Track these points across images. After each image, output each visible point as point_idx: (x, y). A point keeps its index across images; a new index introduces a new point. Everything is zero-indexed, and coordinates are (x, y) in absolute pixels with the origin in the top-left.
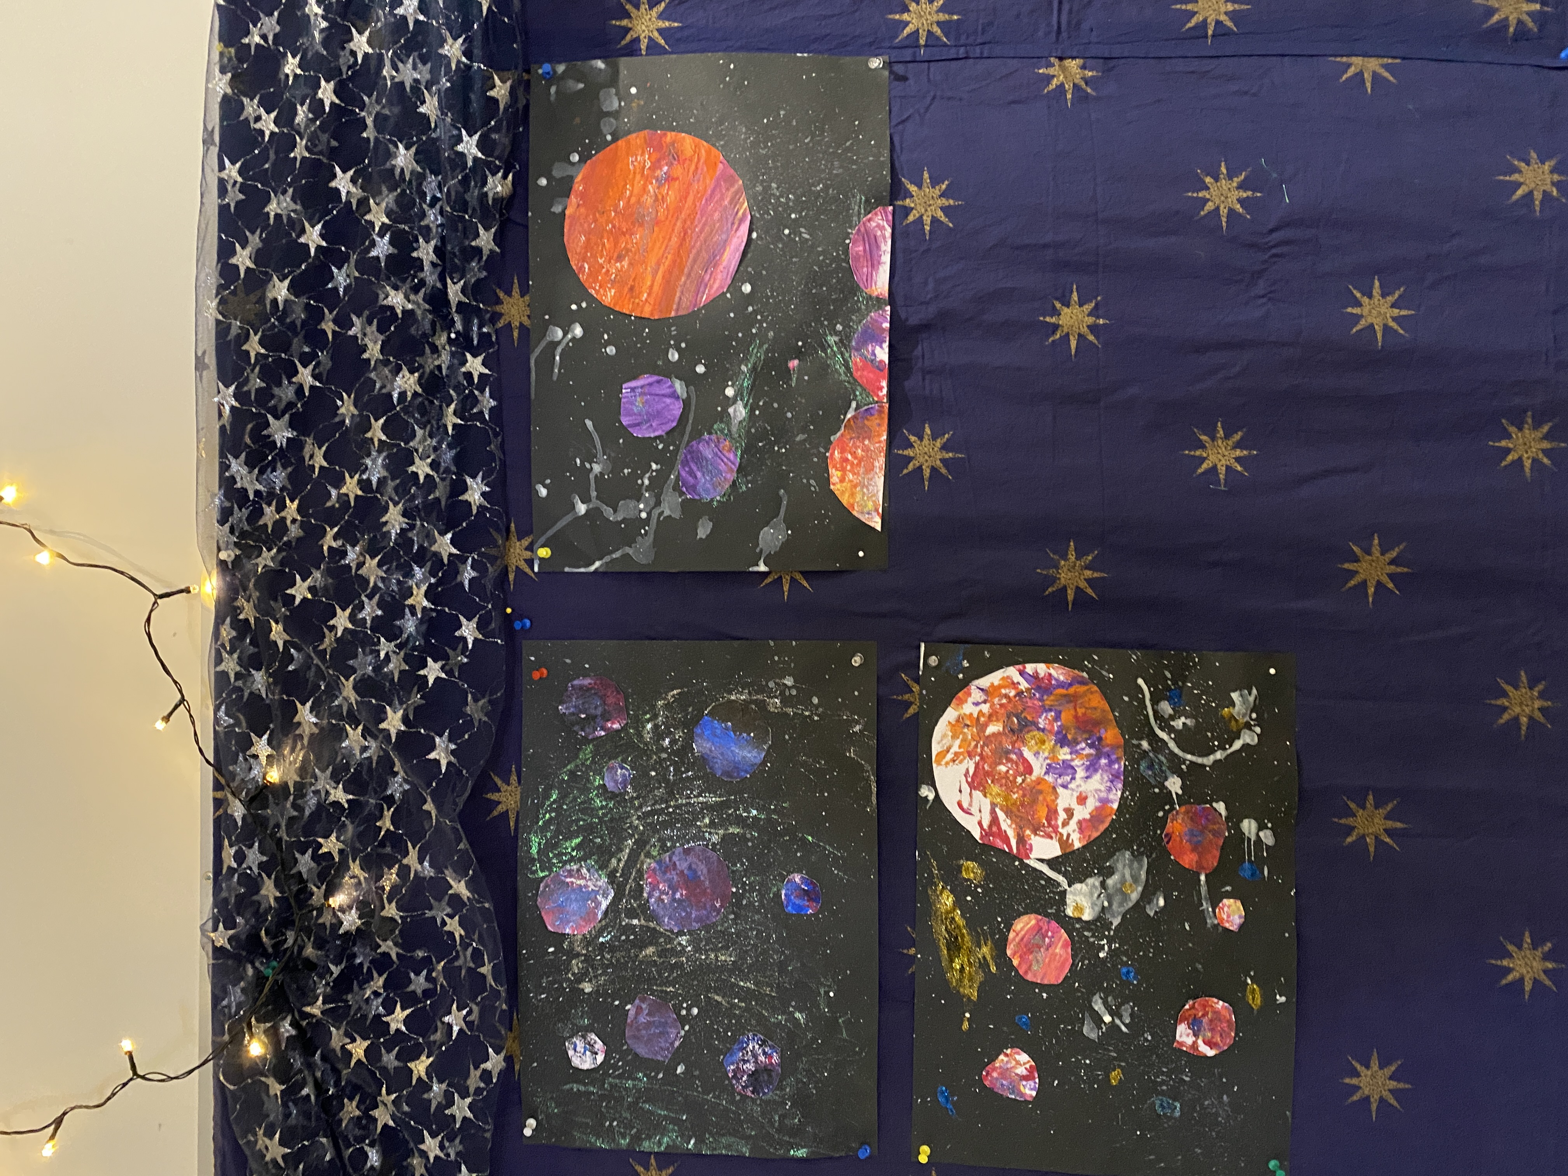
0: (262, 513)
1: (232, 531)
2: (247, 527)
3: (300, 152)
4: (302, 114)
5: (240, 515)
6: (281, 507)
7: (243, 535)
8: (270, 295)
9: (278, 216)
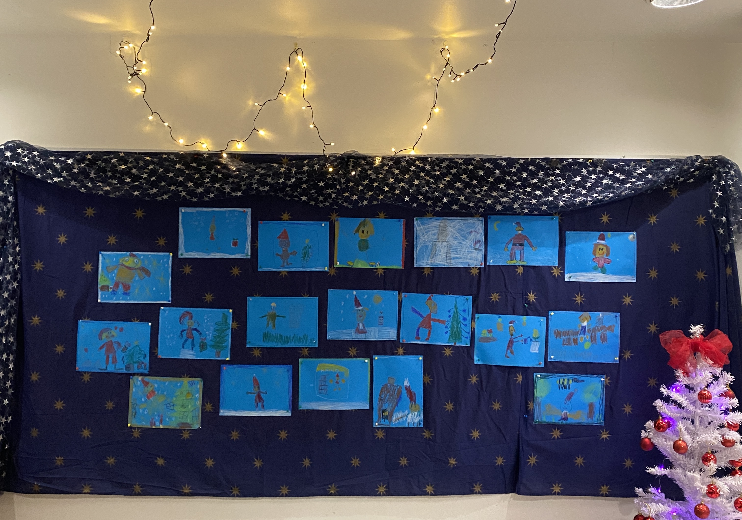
0: (438, 166)
1: (434, 160)
2: (435, 163)
3: (508, 177)
4: (515, 178)
5: (437, 162)
6: (439, 171)
7: (433, 162)
8: (480, 171)
9: (495, 173)
